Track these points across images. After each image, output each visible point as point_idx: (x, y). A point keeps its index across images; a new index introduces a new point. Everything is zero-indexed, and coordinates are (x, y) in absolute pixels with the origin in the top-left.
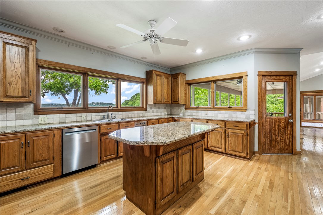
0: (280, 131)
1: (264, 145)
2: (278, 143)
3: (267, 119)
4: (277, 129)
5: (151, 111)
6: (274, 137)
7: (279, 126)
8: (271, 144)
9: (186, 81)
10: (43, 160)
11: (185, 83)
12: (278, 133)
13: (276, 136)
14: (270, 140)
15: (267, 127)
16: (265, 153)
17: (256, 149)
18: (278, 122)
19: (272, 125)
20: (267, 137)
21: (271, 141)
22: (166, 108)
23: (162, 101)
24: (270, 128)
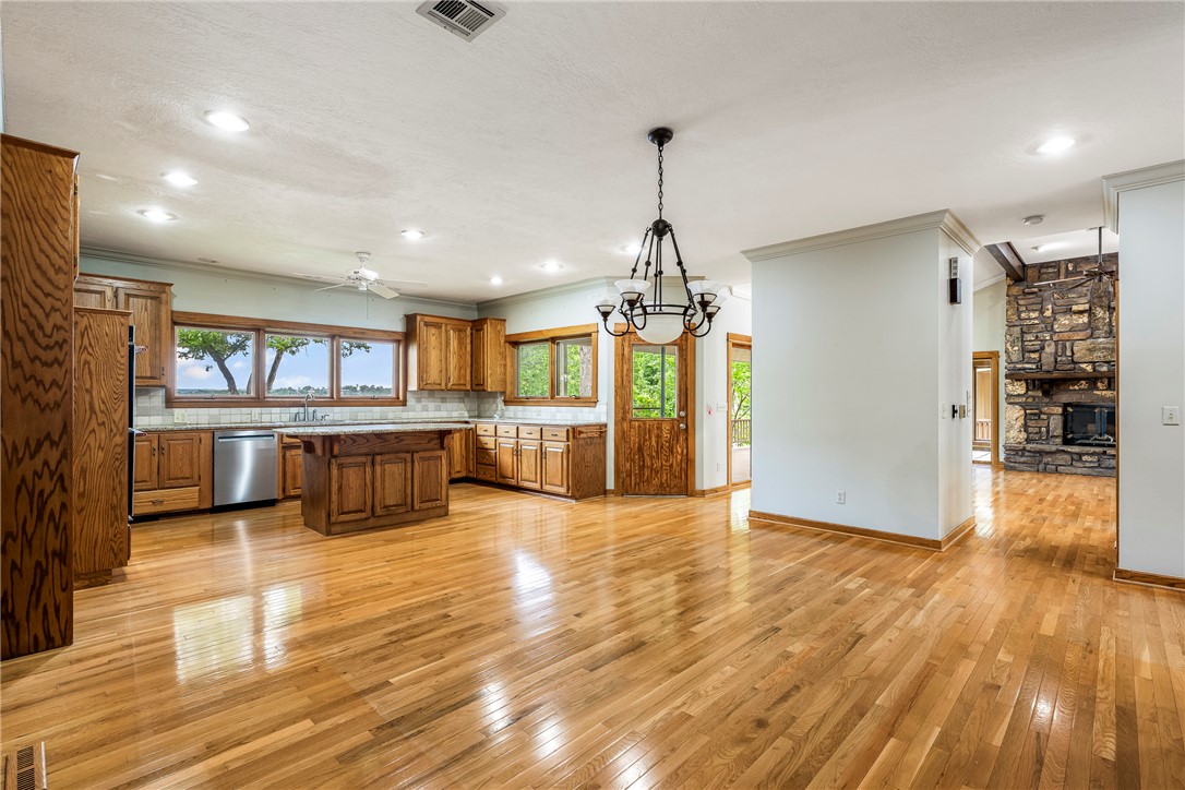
0: (662, 448)
1: (627, 476)
2: (657, 473)
3: (633, 423)
4: (654, 443)
5: (419, 406)
6: (647, 459)
7: (659, 436)
8: (641, 475)
9: (506, 336)
10: (183, 478)
11: (502, 342)
12: (657, 453)
13: (652, 458)
14: (639, 466)
15: (634, 439)
16: (628, 493)
17: (610, 484)
18: (658, 428)
19: (645, 434)
20: (633, 460)
21: (642, 468)
22: (466, 400)
23: (443, 384)
24: (640, 440)
